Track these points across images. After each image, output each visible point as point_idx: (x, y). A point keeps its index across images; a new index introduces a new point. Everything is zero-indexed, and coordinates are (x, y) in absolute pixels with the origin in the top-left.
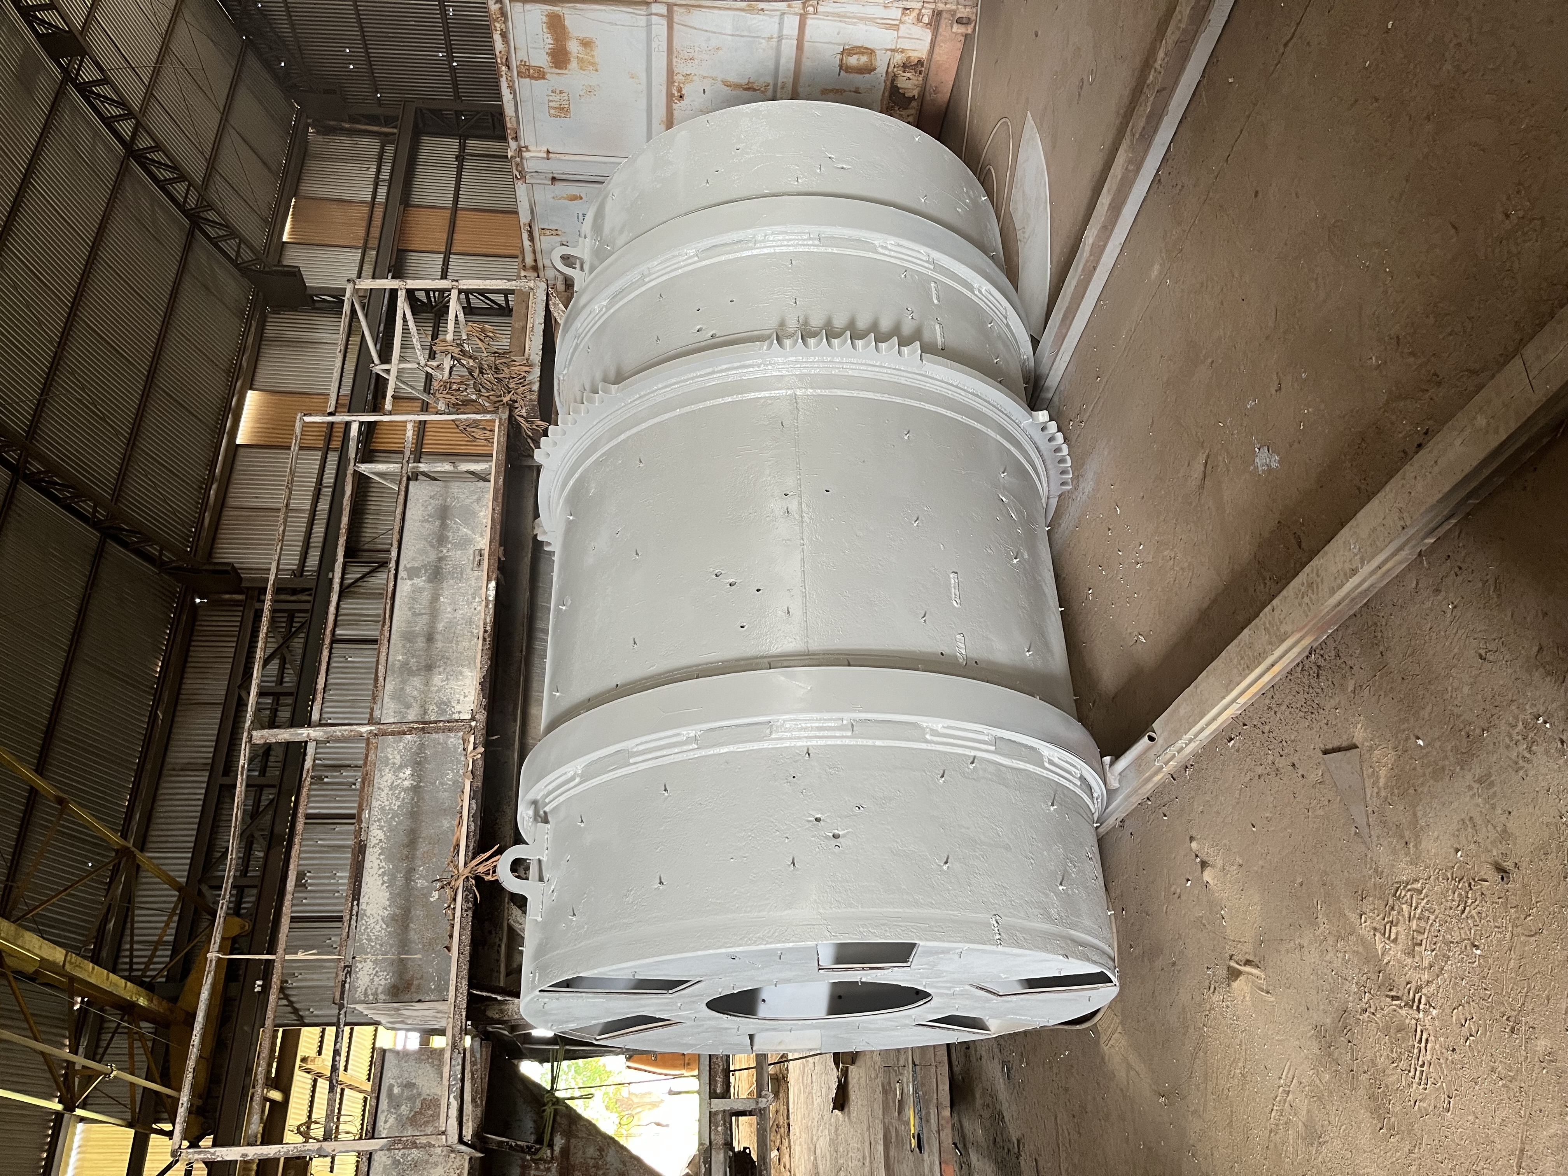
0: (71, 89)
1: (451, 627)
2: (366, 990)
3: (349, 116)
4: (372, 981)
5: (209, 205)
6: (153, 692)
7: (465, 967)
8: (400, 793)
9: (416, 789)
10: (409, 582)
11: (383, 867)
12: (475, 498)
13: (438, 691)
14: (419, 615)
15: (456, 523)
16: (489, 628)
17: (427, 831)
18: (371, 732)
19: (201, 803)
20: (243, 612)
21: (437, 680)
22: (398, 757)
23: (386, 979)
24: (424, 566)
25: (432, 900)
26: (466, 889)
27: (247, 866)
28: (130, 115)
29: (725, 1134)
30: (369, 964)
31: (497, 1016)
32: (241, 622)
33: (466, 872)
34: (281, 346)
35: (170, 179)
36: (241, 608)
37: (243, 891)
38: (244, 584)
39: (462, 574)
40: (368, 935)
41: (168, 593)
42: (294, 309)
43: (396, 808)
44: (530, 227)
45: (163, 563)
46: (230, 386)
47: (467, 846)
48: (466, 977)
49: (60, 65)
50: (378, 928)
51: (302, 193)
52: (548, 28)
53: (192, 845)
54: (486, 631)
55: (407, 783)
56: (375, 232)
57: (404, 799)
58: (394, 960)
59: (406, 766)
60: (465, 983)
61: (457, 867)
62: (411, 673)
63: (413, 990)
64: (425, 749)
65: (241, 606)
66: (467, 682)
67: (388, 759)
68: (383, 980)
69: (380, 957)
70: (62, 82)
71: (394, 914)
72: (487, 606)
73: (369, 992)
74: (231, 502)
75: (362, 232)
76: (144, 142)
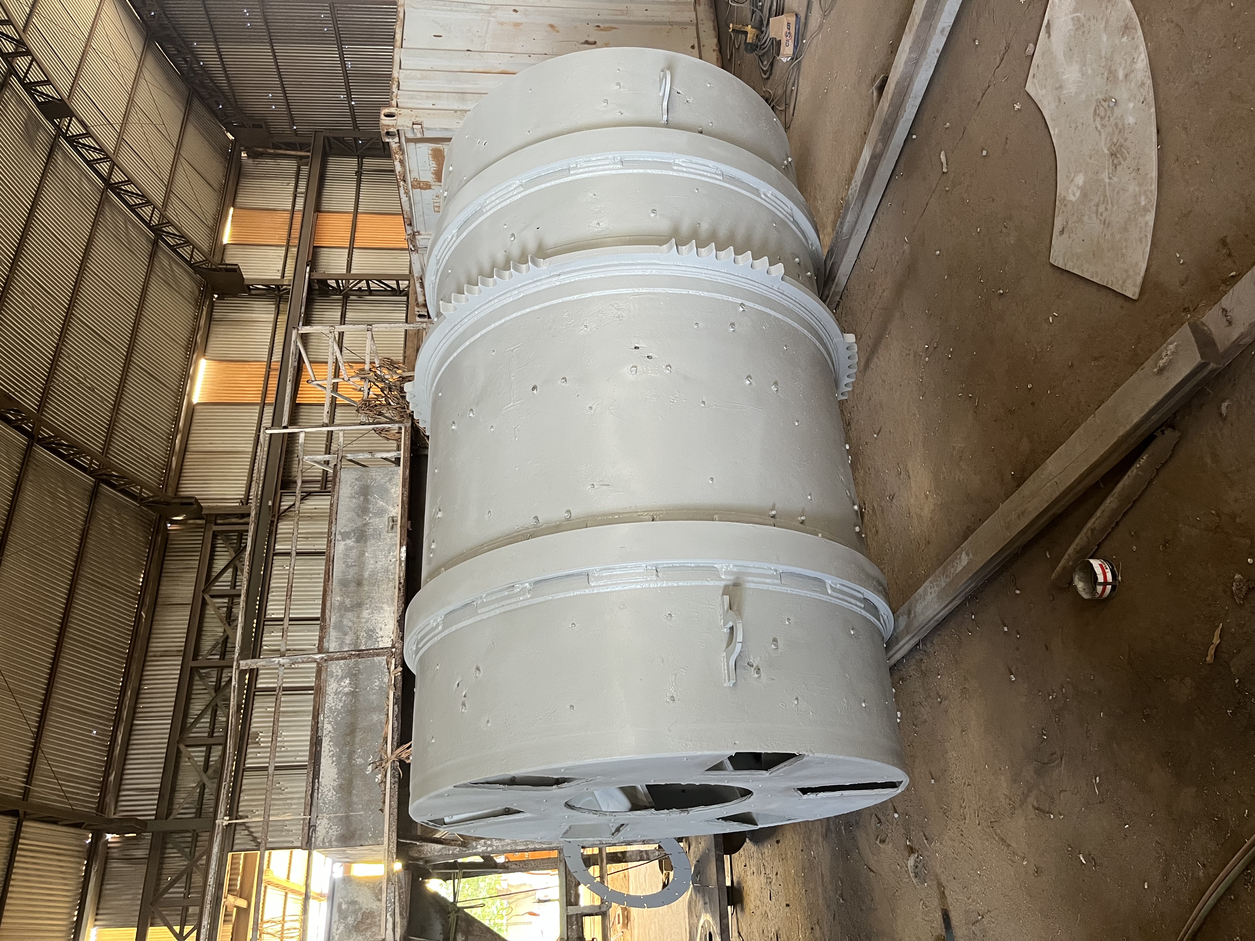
0: (62, 141)
1: (374, 575)
2: (324, 839)
3: (273, 144)
4: (327, 832)
5: (169, 222)
6: (138, 597)
7: (395, 824)
8: (342, 697)
9: (353, 694)
10: (343, 543)
11: (332, 751)
12: (387, 479)
13: (367, 622)
14: (351, 566)
15: (375, 498)
16: (402, 581)
17: (363, 723)
18: (322, 658)
19: (177, 681)
20: (204, 532)
21: (365, 614)
22: (340, 671)
23: (337, 831)
24: (353, 531)
25: (367, 773)
26: (393, 768)
27: (214, 728)
28: (107, 158)
29: (578, 930)
30: (325, 821)
31: (416, 855)
32: (203, 540)
33: (393, 758)
34: (226, 325)
35: (140, 204)
36: (203, 530)
37: (210, 748)
38: (204, 512)
39: (380, 535)
40: (324, 800)
41: (147, 521)
42: (235, 295)
43: (340, 707)
44: (421, 279)
45: (143, 499)
46: (188, 359)
47: (393, 738)
48: (395, 830)
49: (54, 124)
50: (330, 794)
51: (238, 205)
52: (433, 157)
53: (171, 713)
54: (400, 583)
55: (347, 690)
56: (296, 233)
57: (345, 701)
58: (342, 817)
59: (346, 677)
60: (394, 835)
61: (386, 753)
62: (347, 609)
63: (356, 837)
64: (359, 664)
65: (202, 528)
66: (387, 614)
67: (333, 672)
68: (335, 831)
69: (332, 815)
70: (55, 136)
71: (342, 784)
72: (400, 565)
73: (326, 840)
74: (191, 447)
75: (285, 234)
76: (117, 177)
